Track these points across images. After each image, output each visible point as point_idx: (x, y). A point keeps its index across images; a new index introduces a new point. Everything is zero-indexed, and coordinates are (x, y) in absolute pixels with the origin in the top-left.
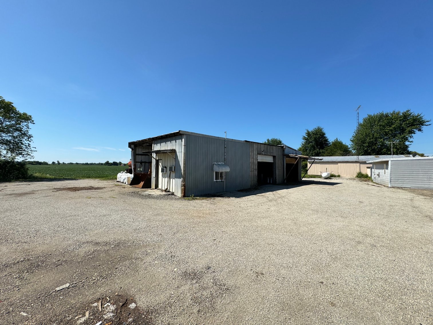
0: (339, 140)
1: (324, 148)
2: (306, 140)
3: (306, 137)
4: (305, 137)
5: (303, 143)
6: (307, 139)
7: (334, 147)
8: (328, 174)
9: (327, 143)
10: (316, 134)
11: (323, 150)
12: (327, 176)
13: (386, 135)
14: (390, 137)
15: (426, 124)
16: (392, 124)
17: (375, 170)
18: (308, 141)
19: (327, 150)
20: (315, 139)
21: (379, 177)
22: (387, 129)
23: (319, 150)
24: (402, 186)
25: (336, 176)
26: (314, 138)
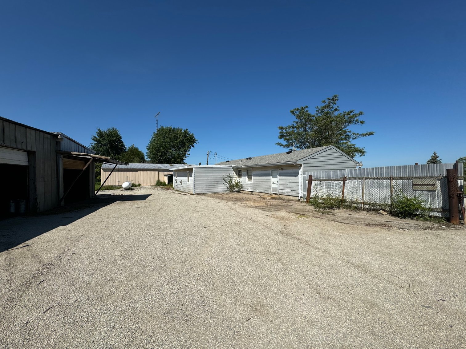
0: (135, 147)
1: (120, 153)
2: (96, 141)
3: (97, 137)
4: (95, 137)
5: (93, 145)
6: (99, 140)
7: (130, 154)
8: (130, 184)
9: (123, 149)
10: (110, 136)
11: (119, 156)
12: (128, 186)
13: (174, 147)
14: (177, 149)
15: (196, 142)
16: (178, 138)
17: (176, 178)
18: (100, 143)
19: (123, 156)
20: (110, 142)
21: (181, 184)
22: (175, 142)
23: (115, 155)
24: (202, 192)
25: (137, 185)
26: (108, 140)
